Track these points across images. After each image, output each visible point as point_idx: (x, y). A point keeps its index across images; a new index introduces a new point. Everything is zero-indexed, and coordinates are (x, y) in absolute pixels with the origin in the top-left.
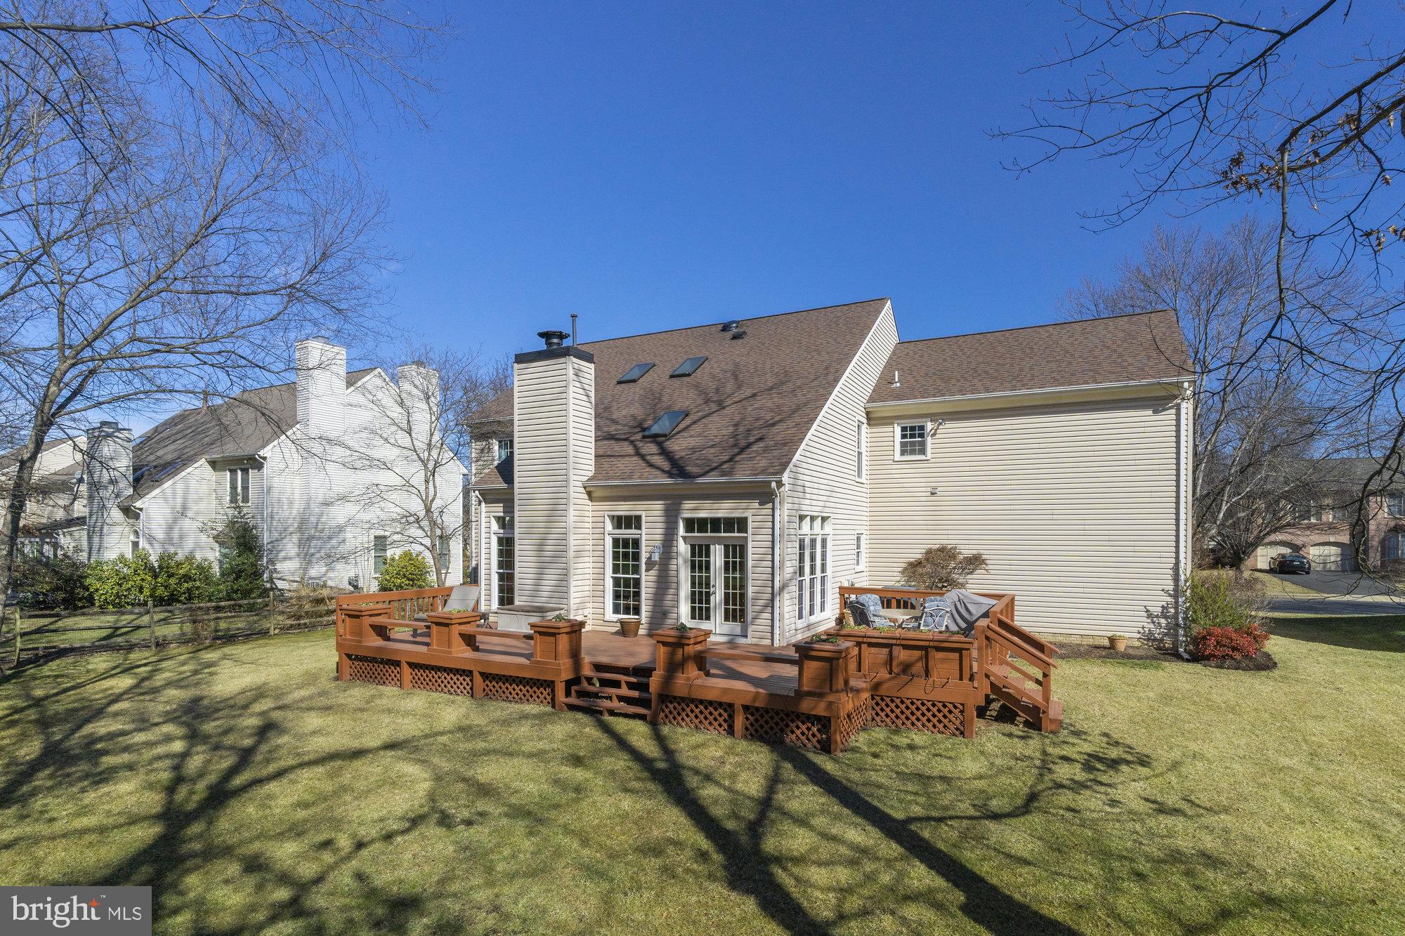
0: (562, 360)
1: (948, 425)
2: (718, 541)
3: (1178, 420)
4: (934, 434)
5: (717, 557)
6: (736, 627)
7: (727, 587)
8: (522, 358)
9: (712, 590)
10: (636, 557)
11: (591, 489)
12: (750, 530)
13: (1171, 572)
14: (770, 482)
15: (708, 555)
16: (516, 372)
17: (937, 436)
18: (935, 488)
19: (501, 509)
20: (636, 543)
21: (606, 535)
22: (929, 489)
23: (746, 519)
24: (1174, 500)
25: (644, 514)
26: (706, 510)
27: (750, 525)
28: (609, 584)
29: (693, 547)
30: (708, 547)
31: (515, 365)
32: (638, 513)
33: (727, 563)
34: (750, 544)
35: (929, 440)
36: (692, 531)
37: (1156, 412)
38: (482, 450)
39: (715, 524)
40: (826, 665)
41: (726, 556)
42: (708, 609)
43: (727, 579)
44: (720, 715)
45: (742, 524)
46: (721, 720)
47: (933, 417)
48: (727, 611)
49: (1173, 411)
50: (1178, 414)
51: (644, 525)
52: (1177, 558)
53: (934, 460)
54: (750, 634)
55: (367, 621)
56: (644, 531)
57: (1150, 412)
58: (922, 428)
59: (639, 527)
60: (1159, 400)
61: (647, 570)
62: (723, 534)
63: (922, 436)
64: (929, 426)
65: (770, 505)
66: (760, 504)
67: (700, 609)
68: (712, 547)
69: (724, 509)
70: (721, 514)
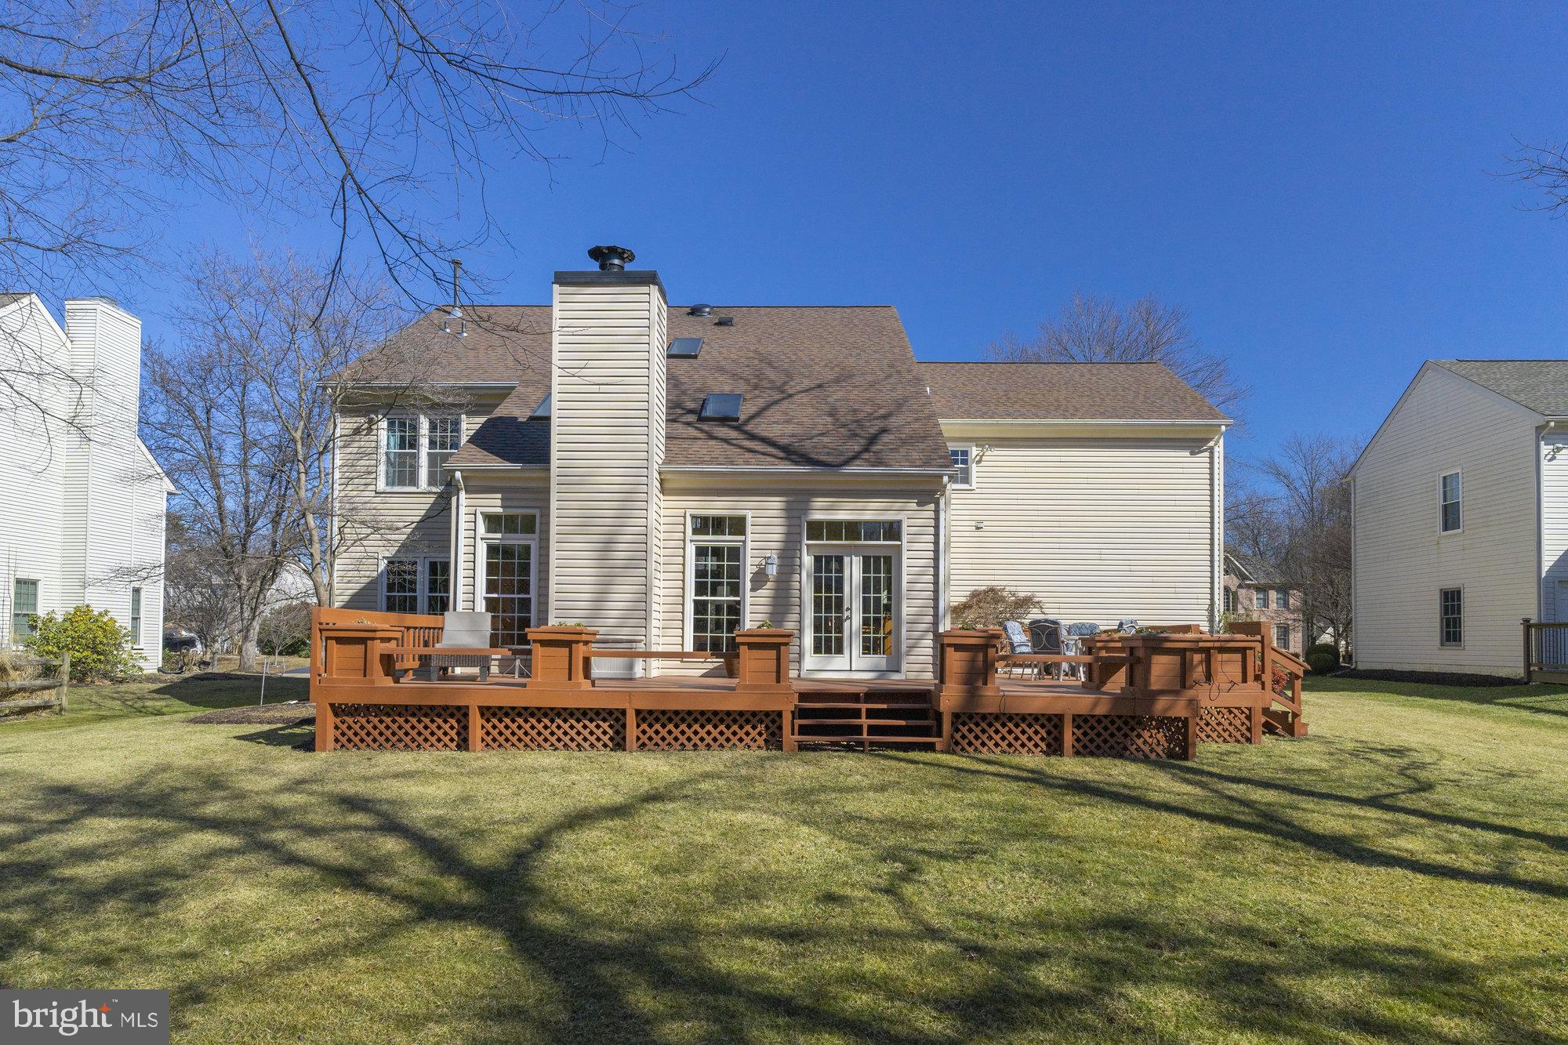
0: (645, 289)
1: (996, 452)
2: (853, 551)
3: (1212, 463)
4: (979, 462)
5: (854, 571)
6: (879, 660)
7: (866, 610)
8: (565, 279)
9: (846, 614)
10: (735, 572)
11: (668, 476)
12: (905, 538)
13: (1206, 613)
14: (941, 477)
15: (840, 570)
16: (556, 298)
17: (983, 464)
18: (981, 522)
19: (499, 503)
20: (735, 553)
21: (688, 542)
22: (974, 523)
23: (899, 522)
24: (1208, 541)
25: (749, 514)
26: (846, 512)
27: (905, 529)
28: (690, 608)
29: (818, 559)
30: (840, 560)
31: (556, 287)
32: (741, 513)
33: (866, 581)
34: (905, 555)
35: (974, 468)
36: (819, 537)
37: (1193, 453)
38: (357, 431)
39: (852, 529)
40: (1176, 659)
41: (866, 569)
42: (840, 641)
43: (866, 601)
44: (1036, 732)
45: (893, 530)
46: (1037, 739)
47: (980, 442)
48: (866, 640)
49: (1207, 454)
50: (1212, 458)
51: (749, 529)
52: (1212, 599)
53: (977, 491)
54: (904, 667)
55: (379, 648)
56: (749, 537)
57: (1188, 454)
58: (965, 453)
59: (743, 532)
60: (1195, 443)
61: (753, 590)
62: (863, 542)
63: (965, 462)
64: (974, 451)
65: (932, 506)
66: (918, 504)
67: (828, 640)
68: (846, 560)
69: (871, 511)
70: (868, 516)
